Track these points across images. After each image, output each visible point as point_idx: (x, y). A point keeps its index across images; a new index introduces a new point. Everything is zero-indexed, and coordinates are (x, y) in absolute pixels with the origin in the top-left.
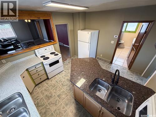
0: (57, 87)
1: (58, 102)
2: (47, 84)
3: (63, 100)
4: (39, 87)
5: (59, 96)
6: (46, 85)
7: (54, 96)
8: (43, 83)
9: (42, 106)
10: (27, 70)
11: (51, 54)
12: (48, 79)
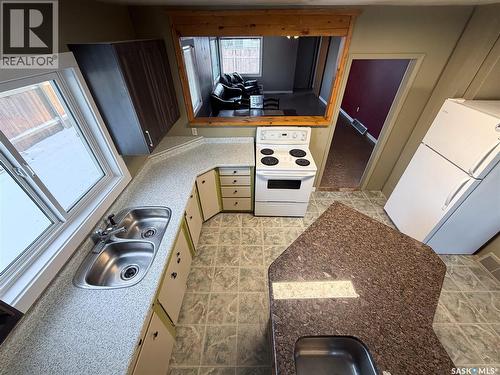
0: (255, 248)
1: (233, 283)
2: (244, 224)
3: (245, 289)
4: (225, 220)
5: (244, 272)
6: (240, 224)
7: (237, 264)
8: (238, 215)
9: (205, 263)
10: (217, 169)
11: (294, 153)
12: (252, 212)
